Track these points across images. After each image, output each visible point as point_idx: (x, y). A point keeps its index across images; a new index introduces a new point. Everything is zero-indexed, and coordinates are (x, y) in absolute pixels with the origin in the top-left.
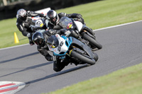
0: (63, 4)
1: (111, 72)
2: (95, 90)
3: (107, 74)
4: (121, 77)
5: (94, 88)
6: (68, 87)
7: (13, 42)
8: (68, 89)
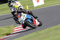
6: (49, 28)
8: (49, 29)
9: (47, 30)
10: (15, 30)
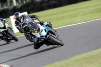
0: (36, 9)
3: (67, 59)
4: (78, 61)
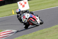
1: (52, 26)
2: (45, 34)
4: (56, 28)
5: (45, 33)
6: (34, 32)
7: (12, 14)
9: (33, 34)
10: (1, 34)
